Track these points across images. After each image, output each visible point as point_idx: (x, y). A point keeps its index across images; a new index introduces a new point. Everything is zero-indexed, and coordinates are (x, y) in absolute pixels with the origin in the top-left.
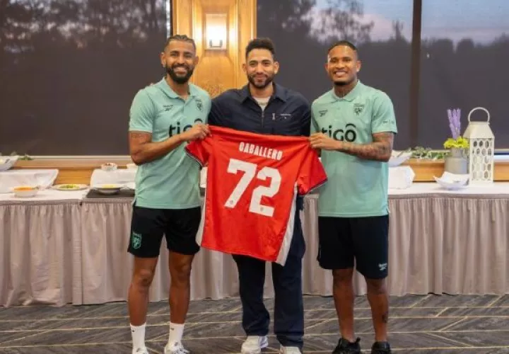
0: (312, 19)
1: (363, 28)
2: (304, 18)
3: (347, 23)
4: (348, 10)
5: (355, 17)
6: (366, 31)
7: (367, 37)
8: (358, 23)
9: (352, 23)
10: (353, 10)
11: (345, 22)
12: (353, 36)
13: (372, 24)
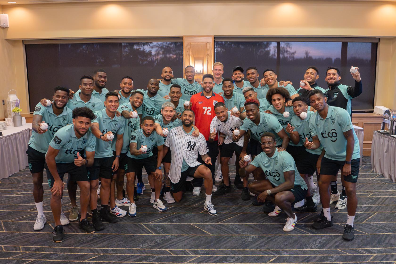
0: (270, 50)
1: (291, 54)
2: (266, 49)
3: (285, 52)
4: (285, 46)
5: (288, 49)
6: (293, 55)
7: (293, 58)
8: (289, 52)
9: (287, 51)
10: (287, 46)
11: (284, 52)
12: (287, 57)
13: (295, 52)
